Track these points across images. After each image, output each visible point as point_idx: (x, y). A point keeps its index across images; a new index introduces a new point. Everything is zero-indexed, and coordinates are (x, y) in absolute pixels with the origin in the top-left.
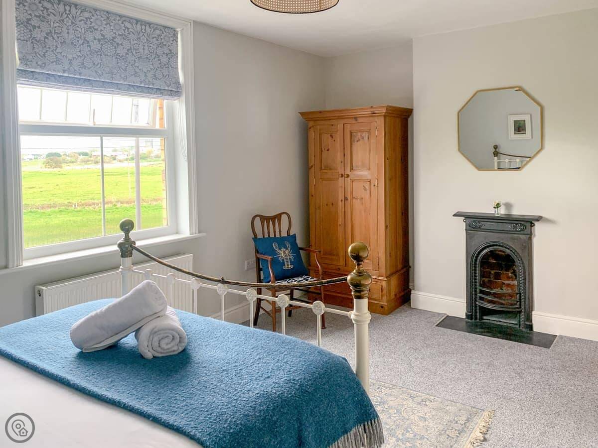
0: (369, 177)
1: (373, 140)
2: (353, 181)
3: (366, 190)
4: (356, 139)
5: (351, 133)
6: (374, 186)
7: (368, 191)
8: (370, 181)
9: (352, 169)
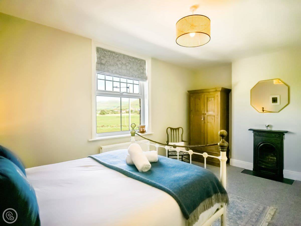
0: (214, 115)
1: (216, 101)
2: (208, 116)
3: (212, 119)
4: (209, 100)
5: (207, 98)
6: (216, 118)
7: (214, 120)
8: (214, 116)
9: (207, 111)
